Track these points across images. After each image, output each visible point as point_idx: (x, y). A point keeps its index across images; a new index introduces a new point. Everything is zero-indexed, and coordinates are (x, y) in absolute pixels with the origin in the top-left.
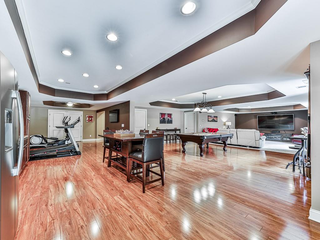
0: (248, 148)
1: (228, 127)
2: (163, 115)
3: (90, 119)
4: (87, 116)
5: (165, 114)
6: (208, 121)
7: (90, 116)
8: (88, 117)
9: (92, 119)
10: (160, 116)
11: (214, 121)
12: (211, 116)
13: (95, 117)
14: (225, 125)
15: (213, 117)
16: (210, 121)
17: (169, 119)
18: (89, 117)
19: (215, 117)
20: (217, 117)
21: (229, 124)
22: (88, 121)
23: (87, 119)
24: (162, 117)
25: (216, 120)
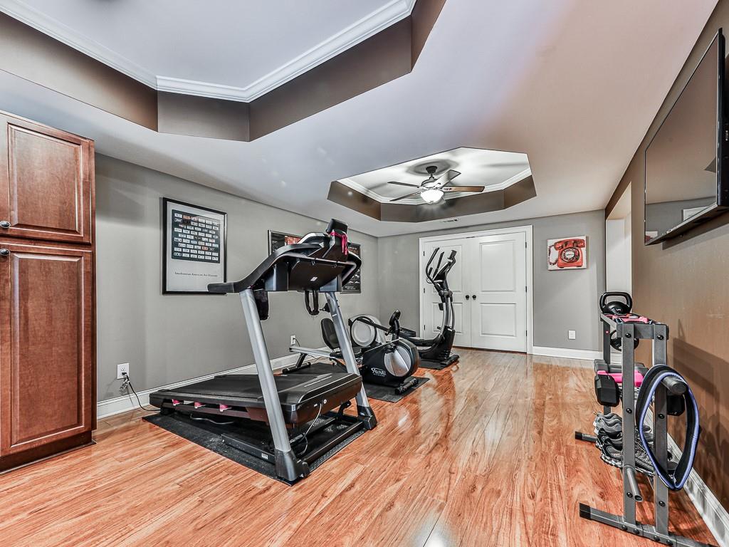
3: (570, 254)
4: (551, 242)
7: (566, 243)
8: (555, 245)
9: (577, 257)
13: (594, 244)
18: (563, 246)
22: (556, 267)
23: (555, 255)
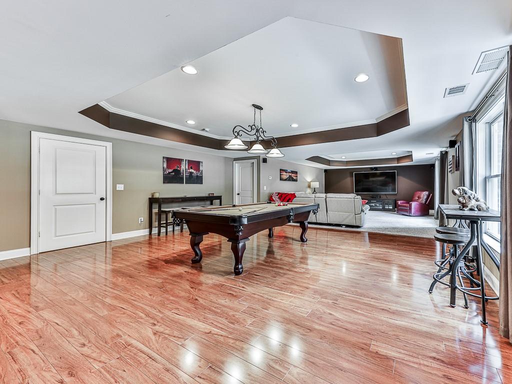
0: (343, 228)
1: (315, 191)
2: (171, 162)
5: (179, 161)
6: (281, 179)
10: (165, 166)
11: (291, 179)
12: (286, 171)
14: (309, 187)
15: (289, 172)
16: (285, 180)
17: (191, 173)
19: (292, 172)
20: (296, 173)
21: (316, 185)
24: (168, 167)
25: (294, 178)
